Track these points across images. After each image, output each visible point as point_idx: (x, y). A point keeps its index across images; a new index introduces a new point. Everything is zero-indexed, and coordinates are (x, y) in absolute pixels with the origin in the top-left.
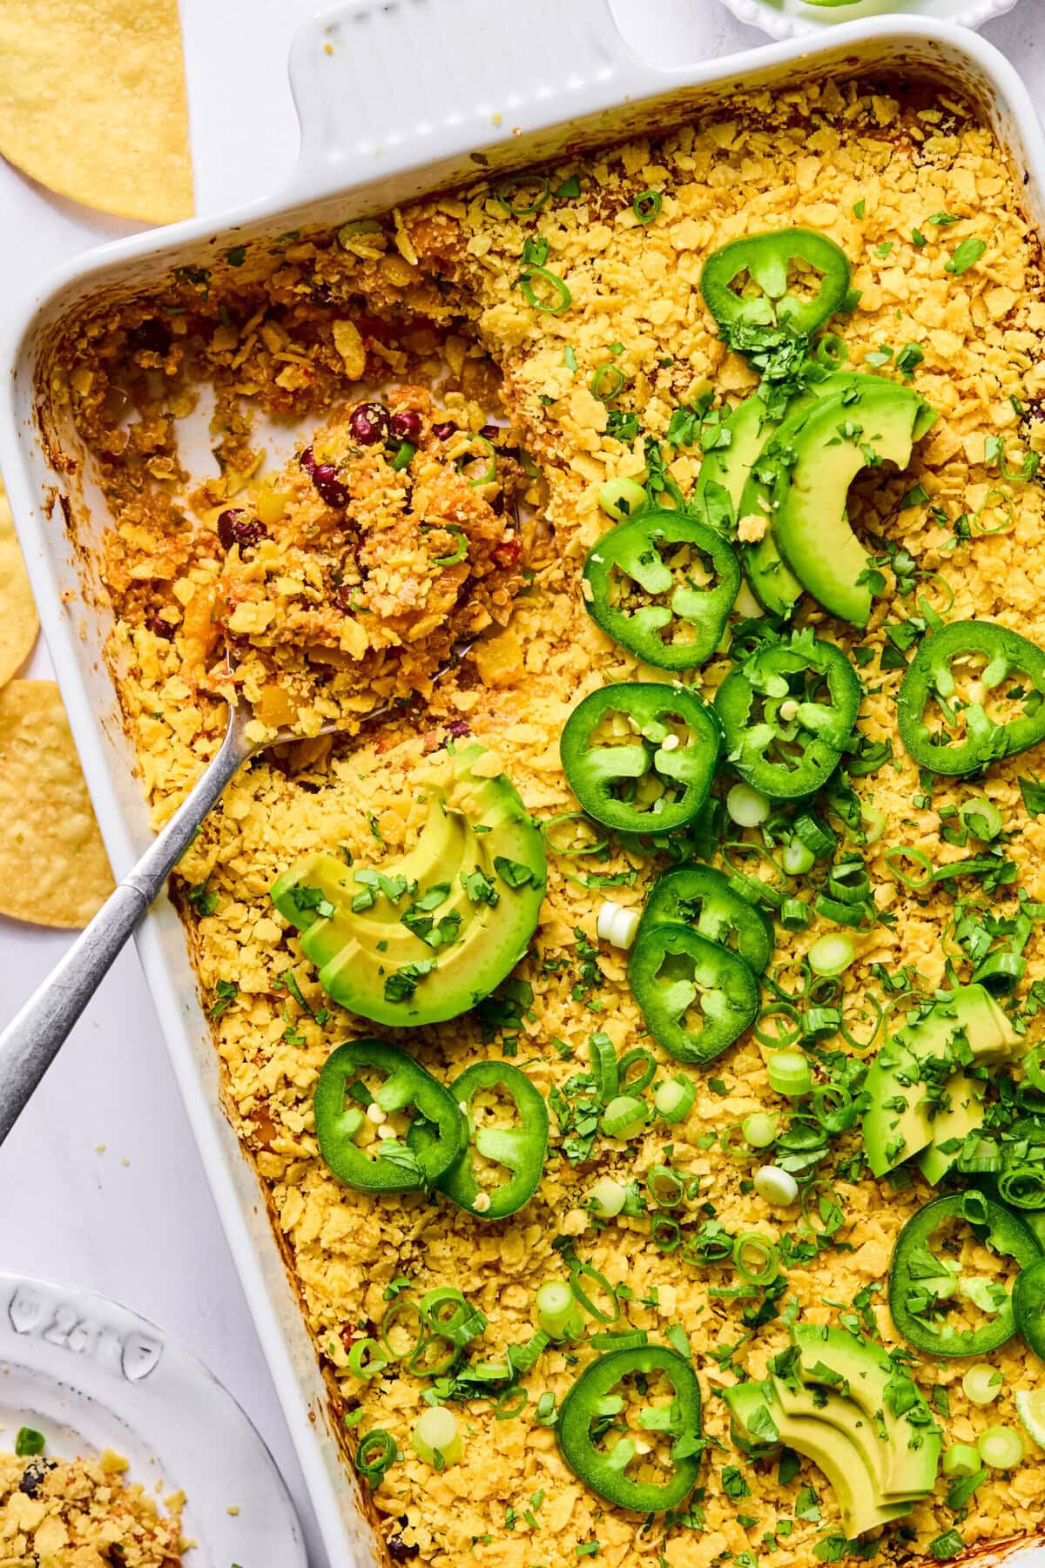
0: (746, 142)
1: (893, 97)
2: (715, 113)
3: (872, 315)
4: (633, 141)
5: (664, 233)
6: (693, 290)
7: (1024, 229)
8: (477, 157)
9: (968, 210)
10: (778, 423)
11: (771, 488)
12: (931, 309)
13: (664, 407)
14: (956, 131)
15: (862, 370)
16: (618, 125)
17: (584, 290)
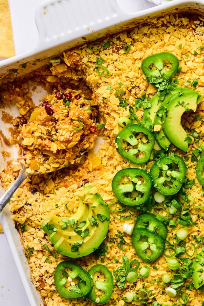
0: (151, 31)
1: (187, 18)
2: (143, 24)
3: (185, 73)
4: (122, 32)
5: (131, 55)
6: (139, 69)
8: (84, 38)
10: (163, 101)
11: (162, 118)
12: (200, 71)
13: (133, 98)
14: (203, 26)
15: (183, 87)
16: (119, 28)
17: (112, 70)
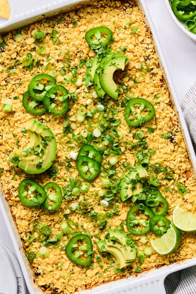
0: (93, 11)
1: (120, 1)
2: (87, 5)
3: (117, 42)
4: (72, 11)
5: (78, 28)
6: (84, 38)
7: (145, 25)
8: (43, 15)
9: (134, 22)
10: (100, 62)
11: (99, 74)
12: (128, 40)
13: (78, 60)
14: (132, 7)
15: (116, 52)
16: (69, 8)
17: (63, 39)
